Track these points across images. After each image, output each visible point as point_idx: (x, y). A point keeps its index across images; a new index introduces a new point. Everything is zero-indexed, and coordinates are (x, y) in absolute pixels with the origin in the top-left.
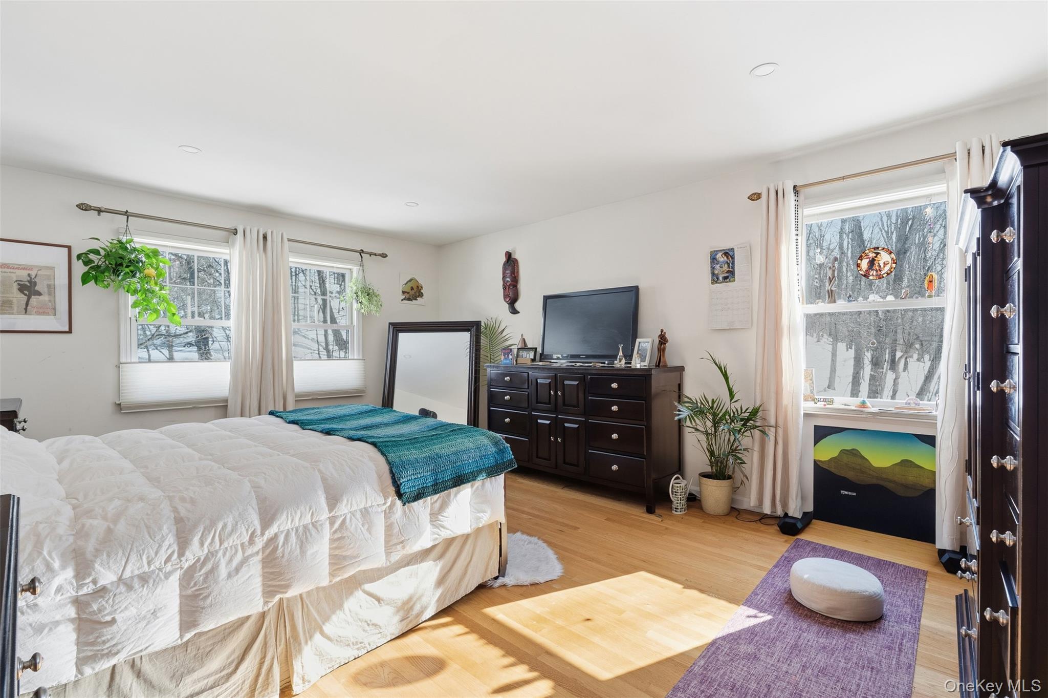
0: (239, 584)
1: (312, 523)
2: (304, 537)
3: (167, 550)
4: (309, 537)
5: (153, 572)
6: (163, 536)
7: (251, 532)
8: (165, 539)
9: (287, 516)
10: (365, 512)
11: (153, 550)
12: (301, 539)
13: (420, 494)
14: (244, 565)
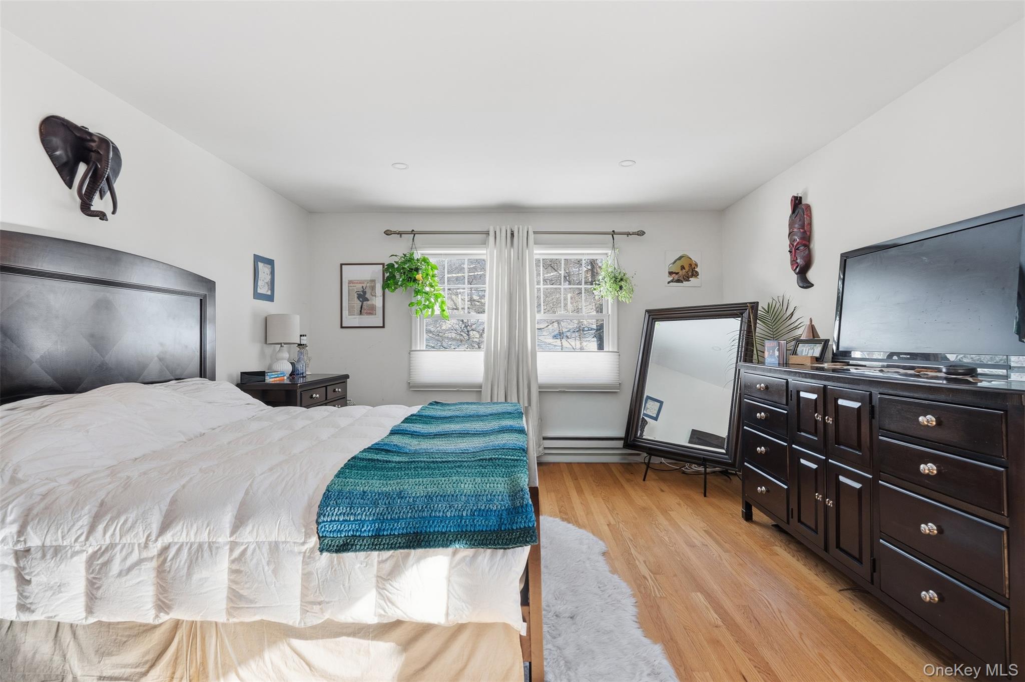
0: (126, 586)
1: (209, 543)
2: (196, 556)
3: (78, 530)
4: (200, 558)
5: (66, 546)
6: (80, 516)
7: (147, 534)
8: (81, 519)
9: (183, 528)
10: (275, 547)
11: (67, 527)
12: (191, 557)
13: (348, 544)
14: (136, 568)
